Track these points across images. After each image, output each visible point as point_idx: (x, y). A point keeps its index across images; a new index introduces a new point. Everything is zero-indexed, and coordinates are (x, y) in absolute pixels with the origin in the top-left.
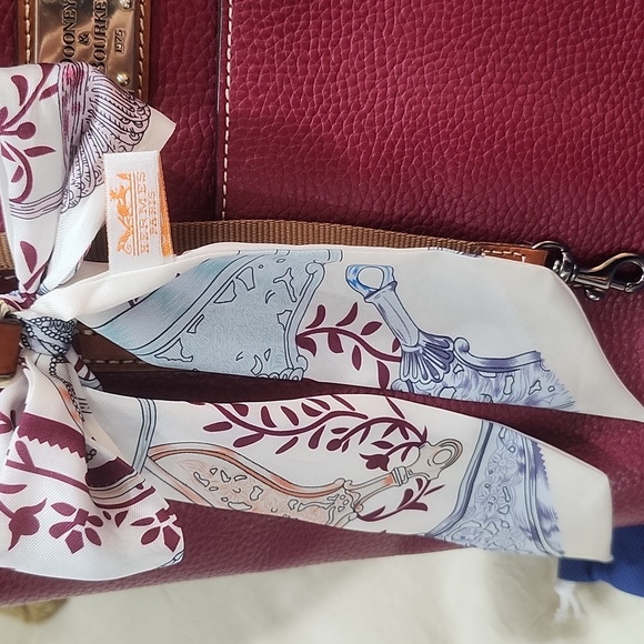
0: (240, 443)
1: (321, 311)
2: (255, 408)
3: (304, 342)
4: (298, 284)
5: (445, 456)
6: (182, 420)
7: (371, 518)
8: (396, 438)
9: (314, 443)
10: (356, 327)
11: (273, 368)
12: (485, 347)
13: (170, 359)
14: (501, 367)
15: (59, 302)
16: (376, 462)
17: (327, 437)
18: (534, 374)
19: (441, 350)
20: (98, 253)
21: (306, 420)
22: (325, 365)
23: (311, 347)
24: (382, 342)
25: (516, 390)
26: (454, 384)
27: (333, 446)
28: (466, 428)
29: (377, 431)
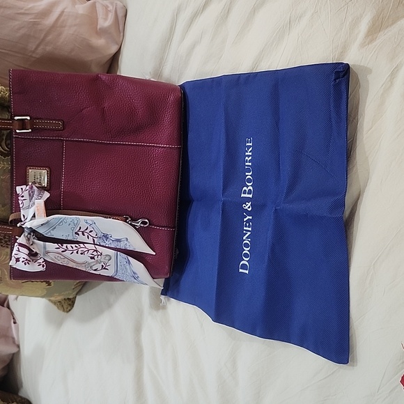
0: (63, 252)
1: (80, 228)
2: (65, 245)
3: (76, 233)
4: (75, 222)
5: (107, 258)
6: (51, 246)
7: (95, 270)
8: (95, 253)
9: (77, 253)
10: (87, 231)
11: (70, 238)
12: (115, 237)
13: (48, 235)
14: (118, 240)
15: (28, 225)
16: (92, 258)
17: (80, 252)
18: (126, 242)
19: (106, 237)
20: (34, 216)
21: (75, 248)
22: (81, 238)
23: (78, 234)
24: (93, 234)
25: (122, 245)
26: (108, 243)
27: (82, 254)
28: (112, 252)
29: (91, 252)
